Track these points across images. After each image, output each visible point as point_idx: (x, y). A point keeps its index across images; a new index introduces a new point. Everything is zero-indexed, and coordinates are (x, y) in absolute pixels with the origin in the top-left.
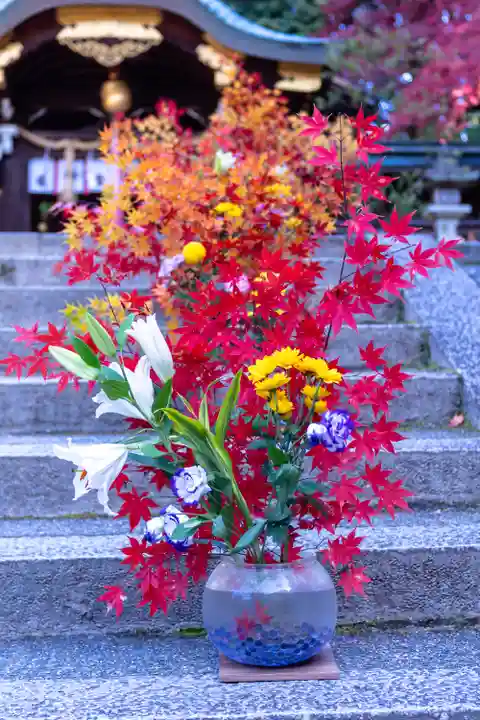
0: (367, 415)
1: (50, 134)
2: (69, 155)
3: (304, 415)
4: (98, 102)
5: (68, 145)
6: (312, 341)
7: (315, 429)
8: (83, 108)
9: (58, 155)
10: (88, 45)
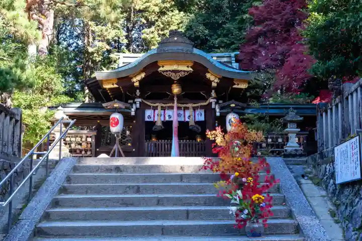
0: (267, 203)
1: (151, 101)
2: (159, 108)
3: (260, 203)
4: (171, 91)
5: (159, 105)
6: (260, 193)
7: (261, 205)
8: (164, 92)
9: (155, 108)
10: (168, 73)
